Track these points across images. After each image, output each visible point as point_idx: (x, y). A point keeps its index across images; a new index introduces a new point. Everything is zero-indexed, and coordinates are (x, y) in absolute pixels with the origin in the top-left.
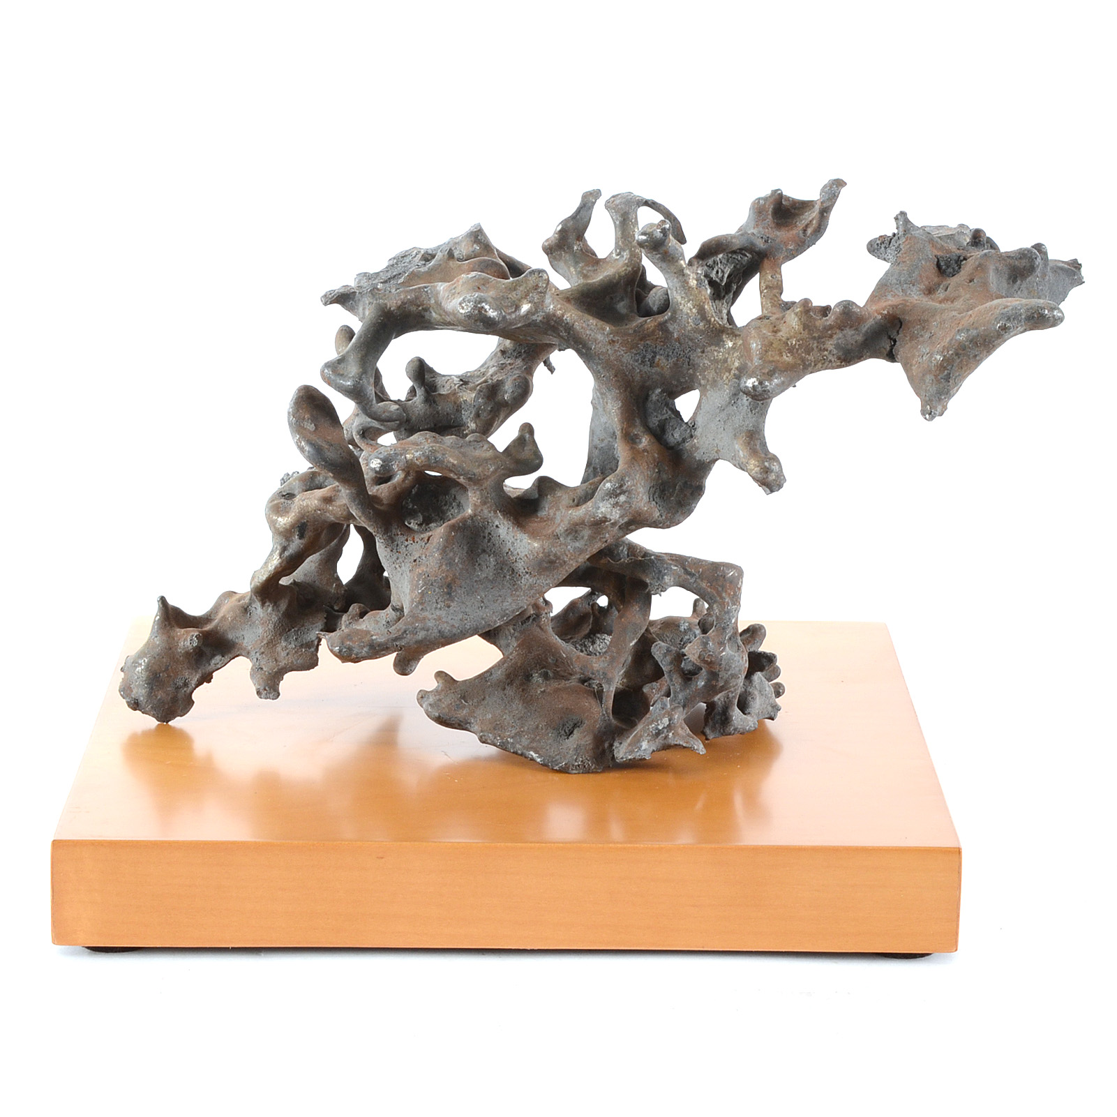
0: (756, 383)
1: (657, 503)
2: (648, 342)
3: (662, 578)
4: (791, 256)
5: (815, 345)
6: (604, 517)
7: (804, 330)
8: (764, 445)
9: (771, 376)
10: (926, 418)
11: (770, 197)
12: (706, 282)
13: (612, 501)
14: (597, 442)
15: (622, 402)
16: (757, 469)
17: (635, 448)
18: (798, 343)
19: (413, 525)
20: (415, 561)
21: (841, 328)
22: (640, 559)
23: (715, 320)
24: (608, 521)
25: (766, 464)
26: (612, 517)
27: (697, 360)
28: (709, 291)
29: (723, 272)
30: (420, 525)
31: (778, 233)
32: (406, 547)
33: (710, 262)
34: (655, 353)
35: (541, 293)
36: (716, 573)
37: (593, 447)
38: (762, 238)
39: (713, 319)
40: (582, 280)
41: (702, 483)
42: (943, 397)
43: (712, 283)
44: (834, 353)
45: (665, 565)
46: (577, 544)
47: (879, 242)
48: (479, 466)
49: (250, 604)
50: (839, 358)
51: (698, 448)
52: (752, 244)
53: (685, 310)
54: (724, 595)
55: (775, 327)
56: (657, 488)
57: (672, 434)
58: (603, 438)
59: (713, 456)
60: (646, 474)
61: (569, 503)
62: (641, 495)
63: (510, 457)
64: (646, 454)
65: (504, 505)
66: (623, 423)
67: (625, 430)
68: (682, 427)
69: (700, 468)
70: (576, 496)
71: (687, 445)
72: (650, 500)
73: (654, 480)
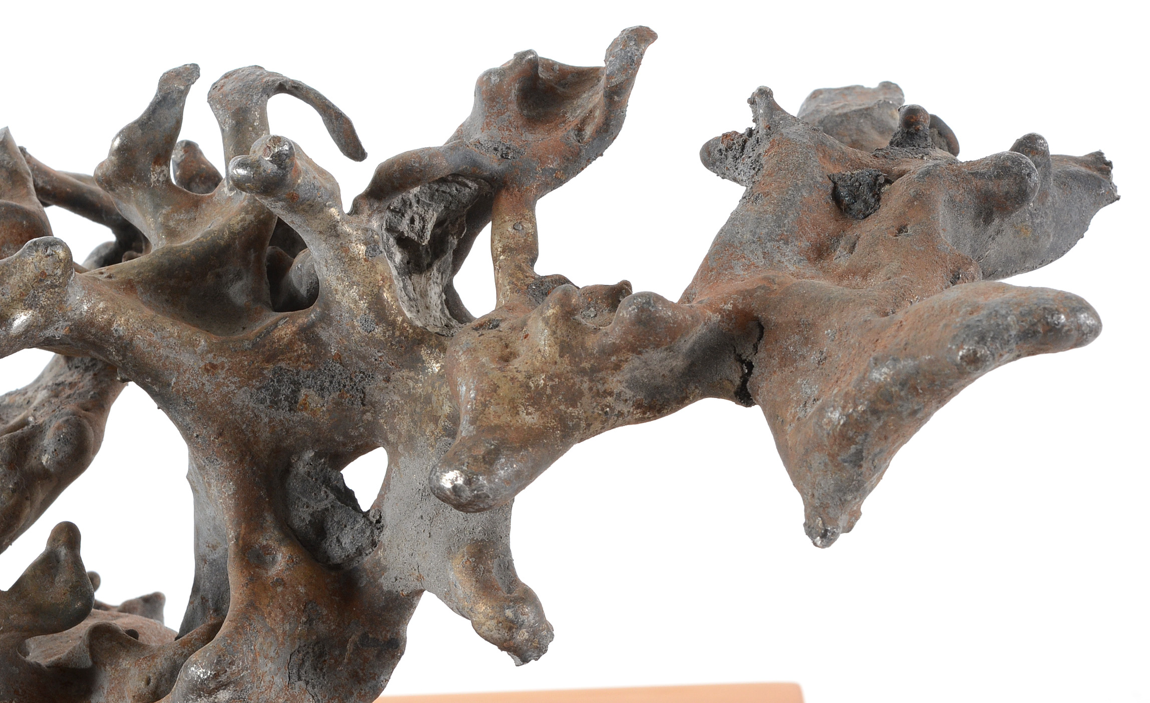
0: (460, 482)
1: (307, 683)
2: (283, 365)
4: (556, 180)
5: (586, 386)
7: (561, 356)
9: (491, 464)
10: (815, 544)
11: (511, 68)
12: (392, 241)
15: (236, 484)
16: (492, 623)
17: (260, 578)
18: (551, 383)
21: (636, 349)
23: (403, 321)
25: (509, 613)
27: (378, 396)
28: (398, 257)
29: (423, 219)
31: (530, 137)
33: (396, 202)
34: (295, 383)
35: (53, 286)
37: (201, 559)
38: (496, 149)
39: (400, 319)
40: (164, 242)
41: (398, 633)
42: (849, 498)
43: (403, 242)
44: (628, 396)
47: (722, 146)
50: (638, 405)
51: (384, 569)
52: (475, 164)
53: (346, 302)
55: (507, 346)
56: (308, 653)
57: (337, 538)
58: (214, 543)
59: (414, 585)
60: (279, 631)
61: (140, 689)
62: (268, 678)
63: (22, 602)
64: (279, 589)
65: (20, 691)
66: (239, 524)
67: (243, 539)
68: (358, 522)
69: (391, 605)
70: (155, 673)
71: (367, 561)
72: (292, 681)
73: (299, 639)
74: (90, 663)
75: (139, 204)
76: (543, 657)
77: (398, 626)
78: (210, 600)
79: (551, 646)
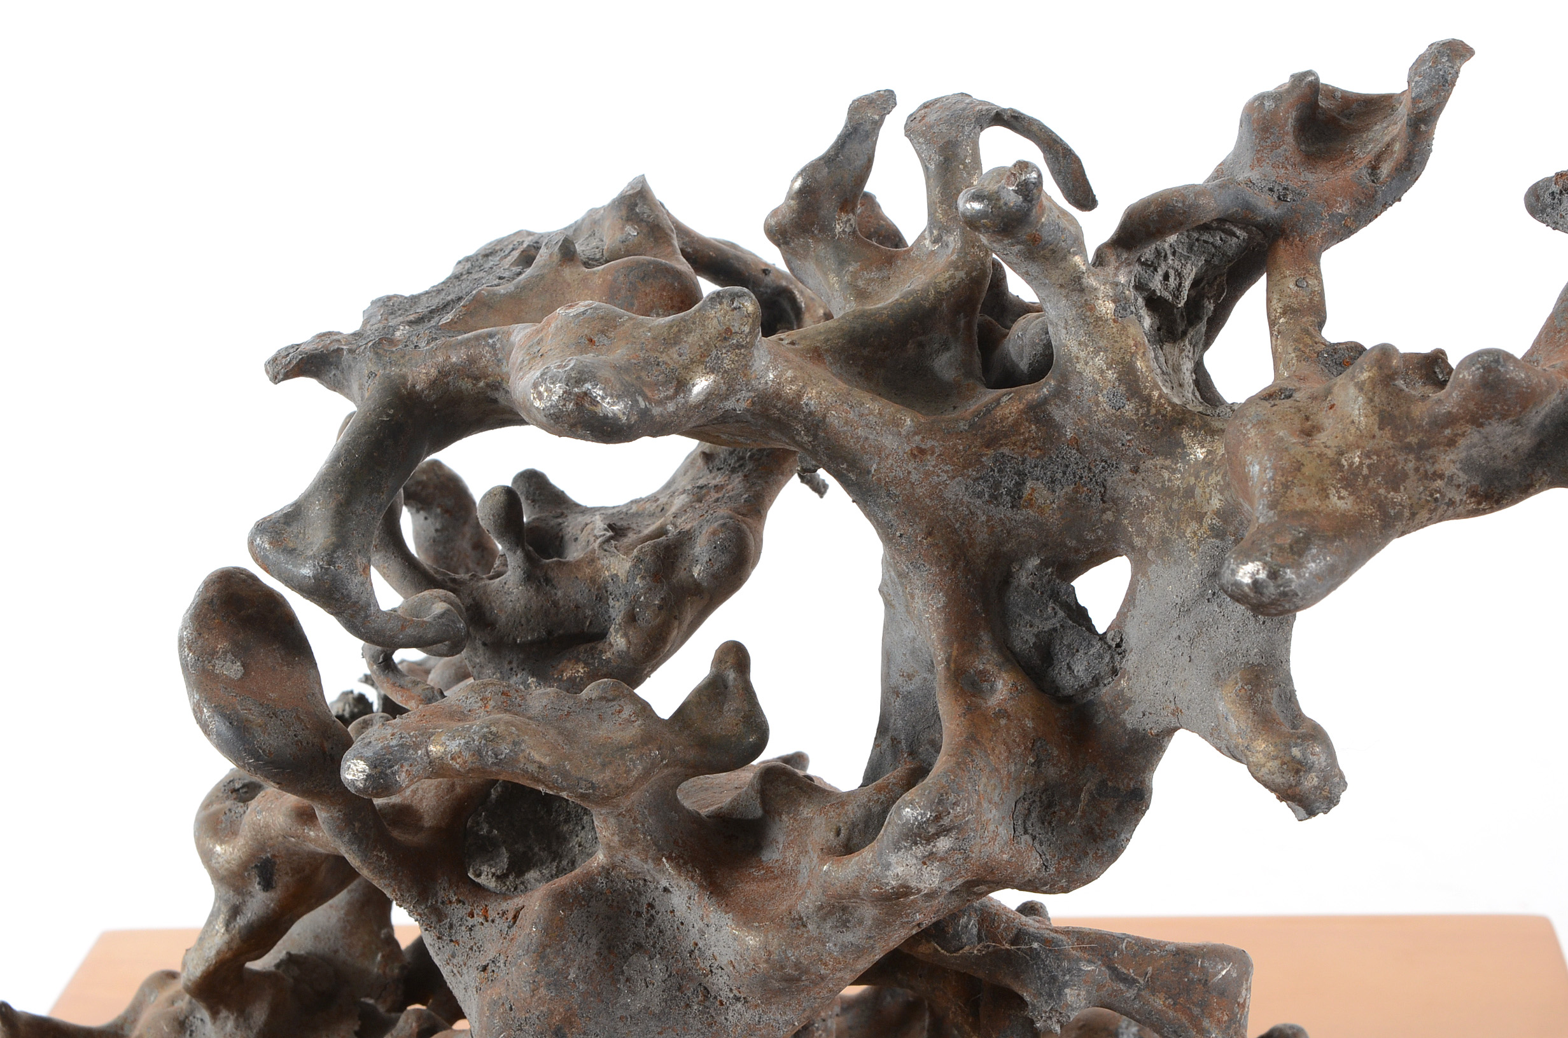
0: (1262, 575)
1: (1034, 838)
2: (1006, 450)
3: (1060, 993)
4: (1344, 230)
5: (1411, 465)
6: (902, 886)
7: (1380, 429)
8: (1289, 698)
9: (1300, 556)
11: (1288, 91)
12: (1141, 301)
13: (920, 850)
14: (897, 679)
15: (946, 595)
16: (1273, 765)
17: (978, 707)
18: (1368, 462)
19: (486, 880)
20: (484, 969)
21: (1476, 420)
22: (1007, 946)
23: (1160, 396)
24: (913, 894)
25: (1296, 752)
26: (922, 886)
27: (1121, 491)
28: (1147, 322)
29: (1179, 275)
30: (502, 878)
31: (1311, 177)
32: (471, 930)
33: (1148, 253)
34: (1021, 474)
35: (739, 346)
36: (1186, 975)
37: (890, 692)
38: (1271, 190)
39: (1156, 394)
40: (853, 304)
41: (1142, 782)
43: (1154, 303)
44: (1461, 481)
45: (1065, 964)
46: (849, 937)
47: (1555, 188)
48: (604, 765)
49: (192, 1012)
50: (1473, 493)
51: (1129, 702)
52: (1248, 207)
53: (1089, 373)
54: (1206, 1023)
55: (1307, 418)
56: (1034, 801)
57: (1068, 664)
58: (911, 671)
59: (1166, 720)
60: (1004, 772)
61: (828, 841)
62: (992, 828)
63: (686, 732)
64: (1003, 722)
65: (680, 842)
66: (950, 644)
67: (955, 661)
68: (1093, 646)
69: (1136, 747)
70: (846, 823)
71: (1105, 692)
72: (1017, 833)
73: (1025, 784)
74: (759, 812)
75: (819, 261)
76: (1334, 810)
77: (1144, 773)
78: (903, 741)
79: (1343, 796)
